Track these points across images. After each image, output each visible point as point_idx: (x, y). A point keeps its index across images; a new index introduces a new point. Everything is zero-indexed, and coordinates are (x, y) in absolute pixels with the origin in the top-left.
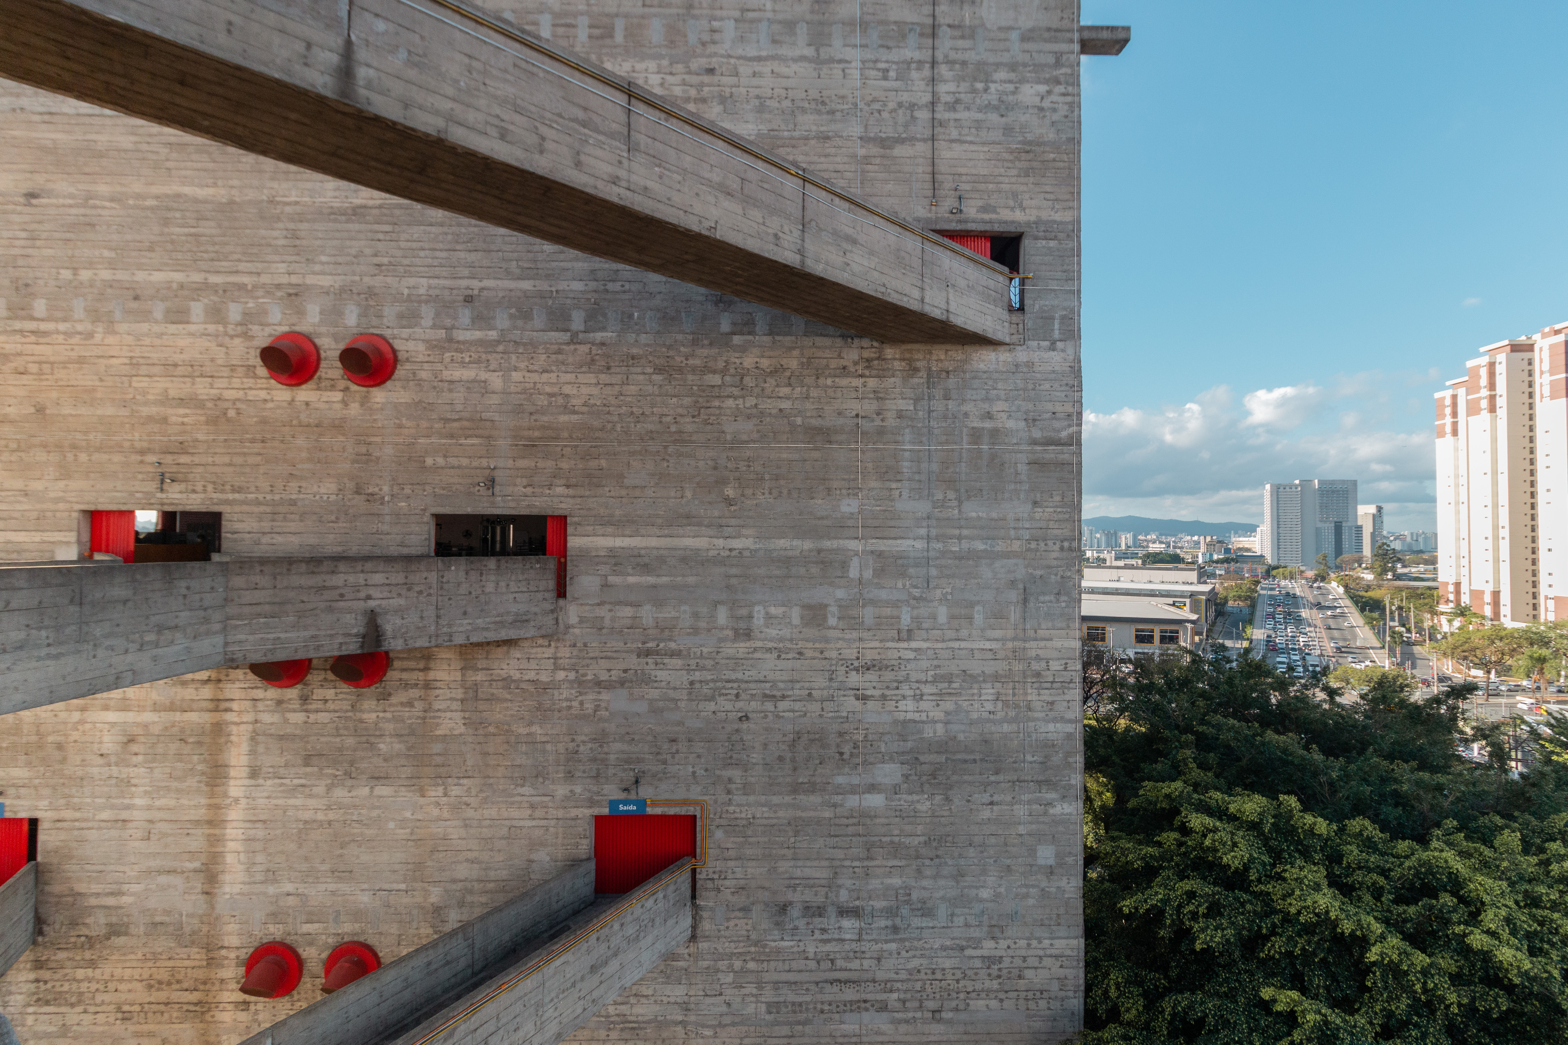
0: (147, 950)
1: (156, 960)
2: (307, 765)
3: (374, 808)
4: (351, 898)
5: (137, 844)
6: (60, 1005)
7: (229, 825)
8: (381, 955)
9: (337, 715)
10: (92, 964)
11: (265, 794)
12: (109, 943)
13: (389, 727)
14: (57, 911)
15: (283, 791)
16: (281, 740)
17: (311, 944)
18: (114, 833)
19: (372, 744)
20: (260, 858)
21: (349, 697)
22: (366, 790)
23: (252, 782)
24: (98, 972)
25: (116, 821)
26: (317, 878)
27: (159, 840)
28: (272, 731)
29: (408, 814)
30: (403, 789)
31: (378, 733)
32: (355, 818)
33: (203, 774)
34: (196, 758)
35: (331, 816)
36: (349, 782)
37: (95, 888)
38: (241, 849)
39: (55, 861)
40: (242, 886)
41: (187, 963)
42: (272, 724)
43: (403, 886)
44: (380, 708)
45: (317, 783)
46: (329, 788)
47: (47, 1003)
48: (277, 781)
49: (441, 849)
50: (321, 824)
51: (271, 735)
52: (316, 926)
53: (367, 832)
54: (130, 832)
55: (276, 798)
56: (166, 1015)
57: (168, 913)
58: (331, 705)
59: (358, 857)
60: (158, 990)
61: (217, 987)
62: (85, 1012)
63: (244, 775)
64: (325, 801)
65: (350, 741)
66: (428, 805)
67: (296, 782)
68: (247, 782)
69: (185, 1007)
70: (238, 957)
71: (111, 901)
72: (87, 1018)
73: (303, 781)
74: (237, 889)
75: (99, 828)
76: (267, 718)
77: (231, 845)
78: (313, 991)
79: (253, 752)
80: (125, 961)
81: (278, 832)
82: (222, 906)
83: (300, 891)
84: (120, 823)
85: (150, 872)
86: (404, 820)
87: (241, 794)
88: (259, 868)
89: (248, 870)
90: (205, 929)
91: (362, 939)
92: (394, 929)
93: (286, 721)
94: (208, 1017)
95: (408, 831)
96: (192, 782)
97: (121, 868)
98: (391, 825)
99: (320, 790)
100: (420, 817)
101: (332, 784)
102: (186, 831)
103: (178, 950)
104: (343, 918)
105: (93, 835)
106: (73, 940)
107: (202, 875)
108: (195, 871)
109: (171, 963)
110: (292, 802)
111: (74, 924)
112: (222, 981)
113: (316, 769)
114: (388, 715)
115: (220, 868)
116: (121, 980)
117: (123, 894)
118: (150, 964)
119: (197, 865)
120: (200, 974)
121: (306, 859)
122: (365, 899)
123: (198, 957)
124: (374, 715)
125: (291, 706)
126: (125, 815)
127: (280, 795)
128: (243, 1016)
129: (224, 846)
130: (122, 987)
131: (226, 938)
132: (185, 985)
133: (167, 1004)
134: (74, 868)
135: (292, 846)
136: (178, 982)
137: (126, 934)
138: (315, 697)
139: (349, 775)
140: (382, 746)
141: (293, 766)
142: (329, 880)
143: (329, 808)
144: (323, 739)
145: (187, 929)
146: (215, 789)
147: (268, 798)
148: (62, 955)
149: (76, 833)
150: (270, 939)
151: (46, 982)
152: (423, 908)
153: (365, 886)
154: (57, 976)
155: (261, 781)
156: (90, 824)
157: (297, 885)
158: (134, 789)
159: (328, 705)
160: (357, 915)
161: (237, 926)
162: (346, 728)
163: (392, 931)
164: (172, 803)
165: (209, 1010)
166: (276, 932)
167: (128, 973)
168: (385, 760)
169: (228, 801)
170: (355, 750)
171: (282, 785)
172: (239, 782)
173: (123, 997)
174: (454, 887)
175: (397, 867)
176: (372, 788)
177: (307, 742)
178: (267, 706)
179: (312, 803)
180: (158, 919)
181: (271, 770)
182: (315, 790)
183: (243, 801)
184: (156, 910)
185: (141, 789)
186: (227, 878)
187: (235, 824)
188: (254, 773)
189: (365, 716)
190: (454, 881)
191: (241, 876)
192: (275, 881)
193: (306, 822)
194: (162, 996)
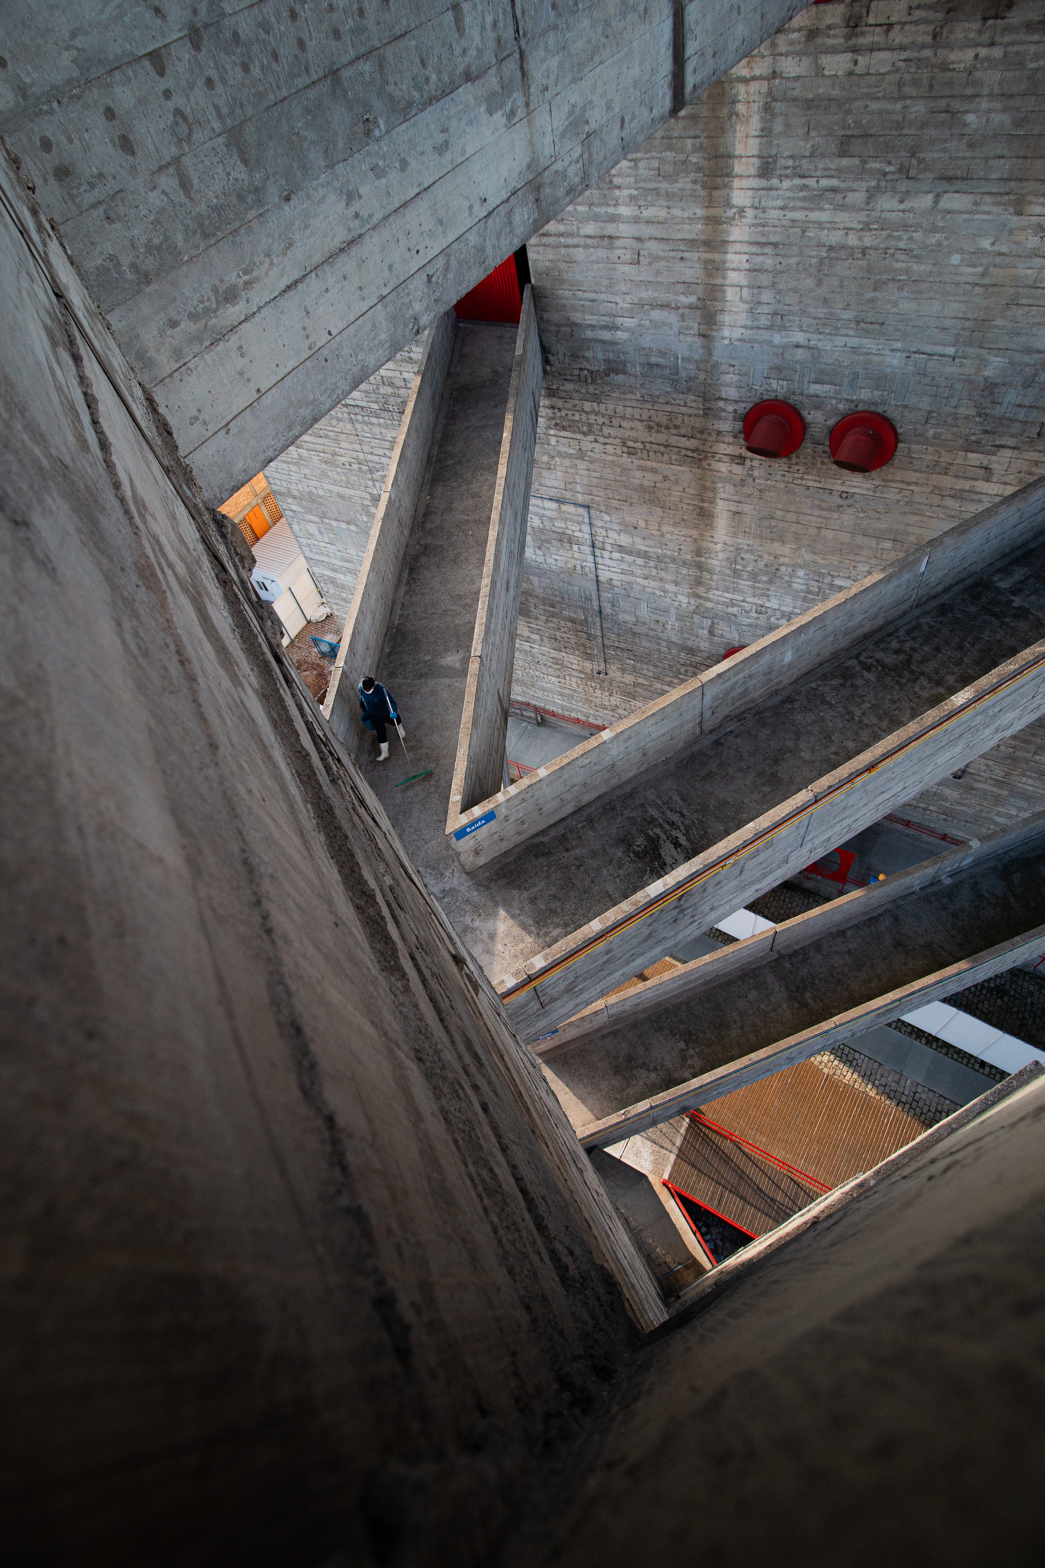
0: (644, 391)
1: (654, 403)
2: (842, 154)
3: (935, 229)
4: (875, 358)
5: (626, 268)
6: (574, 432)
7: (731, 249)
8: (899, 431)
9: (904, 55)
10: (596, 398)
11: (779, 203)
12: (608, 379)
13: (992, 78)
14: (558, 341)
15: (804, 199)
16: (809, 108)
17: (817, 407)
18: (601, 253)
19: (953, 114)
20: (766, 296)
21: (931, 15)
22: (929, 199)
23: (763, 183)
24: (602, 406)
25: (602, 237)
26: (837, 328)
27: (650, 264)
28: (796, 93)
29: (986, 244)
30: (988, 199)
31: (969, 91)
32: (901, 245)
33: (699, 169)
34: (689, 142)
35: (868, 240)
36: (903, 186)
37: (590, 319)
38: (744, 282)
39: (548, 284)
40: (743, 331)
41: (684, 410)
42: (797, 78)
43: (951, 351)
44: (985, 38)
45: (855, 185)
46: (872, 195)
47: (564, 428)
48: (797, 181)
49: (1023, 301)
50: (851, 252)
51: (795, 100)
52: (827, 387)
53: (915, 267)
54: (619, 252)
55: (794, 209)
56: (666, 456)
57: (662, 354)
58: (897, 37)
59: (895, 304)
60: (657, 432)
61: (713, 438)
62: (596, 441)
63: (753, 171)
64: (862, 216)
65: (918, 108)
66: (1024, 229)
67: (824, 182)
68: (756, 183)
69: (683, 452)
70: (735, 411)
71: (606, 335)
72: (598, 447)
73: (834, 182)
74: (737, 333)
75: (586, 247)
76: (791, 67)
77: (733, 277)
78: (814, 457)
79: (766, 133)
80: (625, 400)
81: (793, 261)
82: (720, 353)
83: (812, 343)
84: (606, 241)
85: (643, 306)
86: (980, 252)
87: (747, 202)
88: (766, 309)
89: (751, 311)
90: (702, 376)
91: (880, 410)
92: (925, 404)
93: (819, 71)
94: (704, 464)
95: (980, 270)
96: (685, 183)
97: (612, 298)
98: (955, 259)
99: (857, 198)
100: (1004, 249)
101: (878, 187)
102: (680, 254)
103: (675, 396)
104: (860, 382)
105: (579, 254)
106: (576, 372)
107: (699, 313)
108: (690, 307)
109: (668, 408)
110: (814, 216)
111: (575, 356)
112: (719, 433)
113: (856, 161)
114: (997, 52)
115: (719, 305)
116: (623, 418)
117: (618, 329)
118: (649, 406)
119: (692, 299)
120: (698, 422)
121: (825, 301)
122: (894, 361)
123: (694, 405)
124: (970, 54)
125: (830, 42)
126: (610, 229)
127: (799, 204)
128: (737, 469)
129: (724, 278)
130: (625, 424)
131: (723, 389)
132: (683, 431)
133: (666, 446)
134: (567, 294)
135: (810, 282)
136: (676, 427)
137: (624, 373)
138: (871, 20)
139: (904, 172)
140: (971, 118)
141: (823, 156)
142: (851, 333)
143: (866, 227)
144: (874, 106)
145: (683, 374)
146: (716, 193)
147: (783, 208)
148: (569, 386)
149: (563, 251)
150: (772, 395)
151: (560, 410)
152: (970, 382)
153: (898, 345)
154: (568, 406)
155: (775, 182)
156: (575, 241)
157: (809, 335)
158: (617, 192)
159: (892, 34)
160: (881, 380)
161: (736, 378)
162: (916, 83)
163: (921, 405)
164: (663, 213)
165: (706, 458)
166: (778, 388)
167: (629, 411)
168: (971, 146)
169: (731, 213)
170: (923, 126)
171: (804, 187)
172: (746, 183)
173: (628, 433)
174: (1027, 359)
175: (948, 323)
176: (938, 197)
177: (849, 112)
178: (792, 43)
179: (844, 218)
180: (653, 360)
181: (790, 163)
182: (851, 197)
183: (750, 213)
184: (651, 349)
185: (626, 192)
186: (727, 319)
187: (738, 247)
188: (766, 169)
189: (953, 56)
190: (1028, 351)
191: (743, 318)
192: (783, 328)
193: (831, 248)
194: (662, 437)
